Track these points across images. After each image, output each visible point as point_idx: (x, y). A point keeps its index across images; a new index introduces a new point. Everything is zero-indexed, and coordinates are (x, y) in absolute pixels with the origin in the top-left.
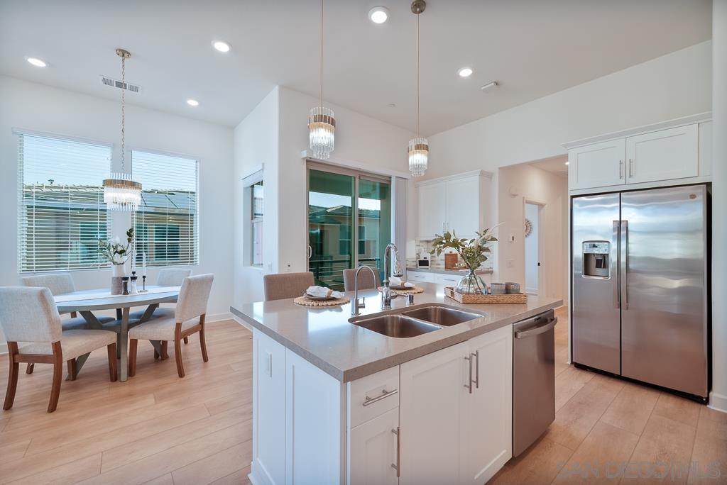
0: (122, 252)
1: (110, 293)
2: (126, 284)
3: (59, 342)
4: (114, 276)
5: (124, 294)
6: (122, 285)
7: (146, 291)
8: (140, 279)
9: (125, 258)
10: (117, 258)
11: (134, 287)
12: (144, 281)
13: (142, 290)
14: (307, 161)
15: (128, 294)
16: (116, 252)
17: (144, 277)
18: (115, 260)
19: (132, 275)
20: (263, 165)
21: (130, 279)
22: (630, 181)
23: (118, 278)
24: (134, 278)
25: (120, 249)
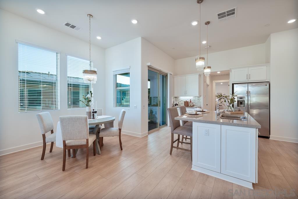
4: (87, 111)
14: (148, 67)
15: (95, 119)
20: (130, 66)
22: (249, 80)
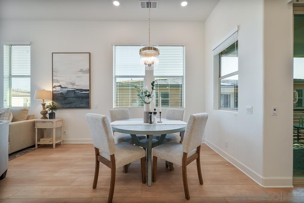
0: (149, 96)
1: (143, 121)
2: (151, 116)
3: (114, 154)
4: (145, 111)
5: (150, 123)
6: (149, 117)
7: (161, 122)
8: (158, 114)
9: (150, 99)
10: (146, 99)
11: (155, 119)
12: (160, 115)
13: (159, 121)
15: (152, 123)
16: (146, 95)
17: (160, 113)
18: (145, 101)
19: (154, 111)
21: (153, 113)
23: (147, 112)
24: (155, 113)
25: (148, 94)
